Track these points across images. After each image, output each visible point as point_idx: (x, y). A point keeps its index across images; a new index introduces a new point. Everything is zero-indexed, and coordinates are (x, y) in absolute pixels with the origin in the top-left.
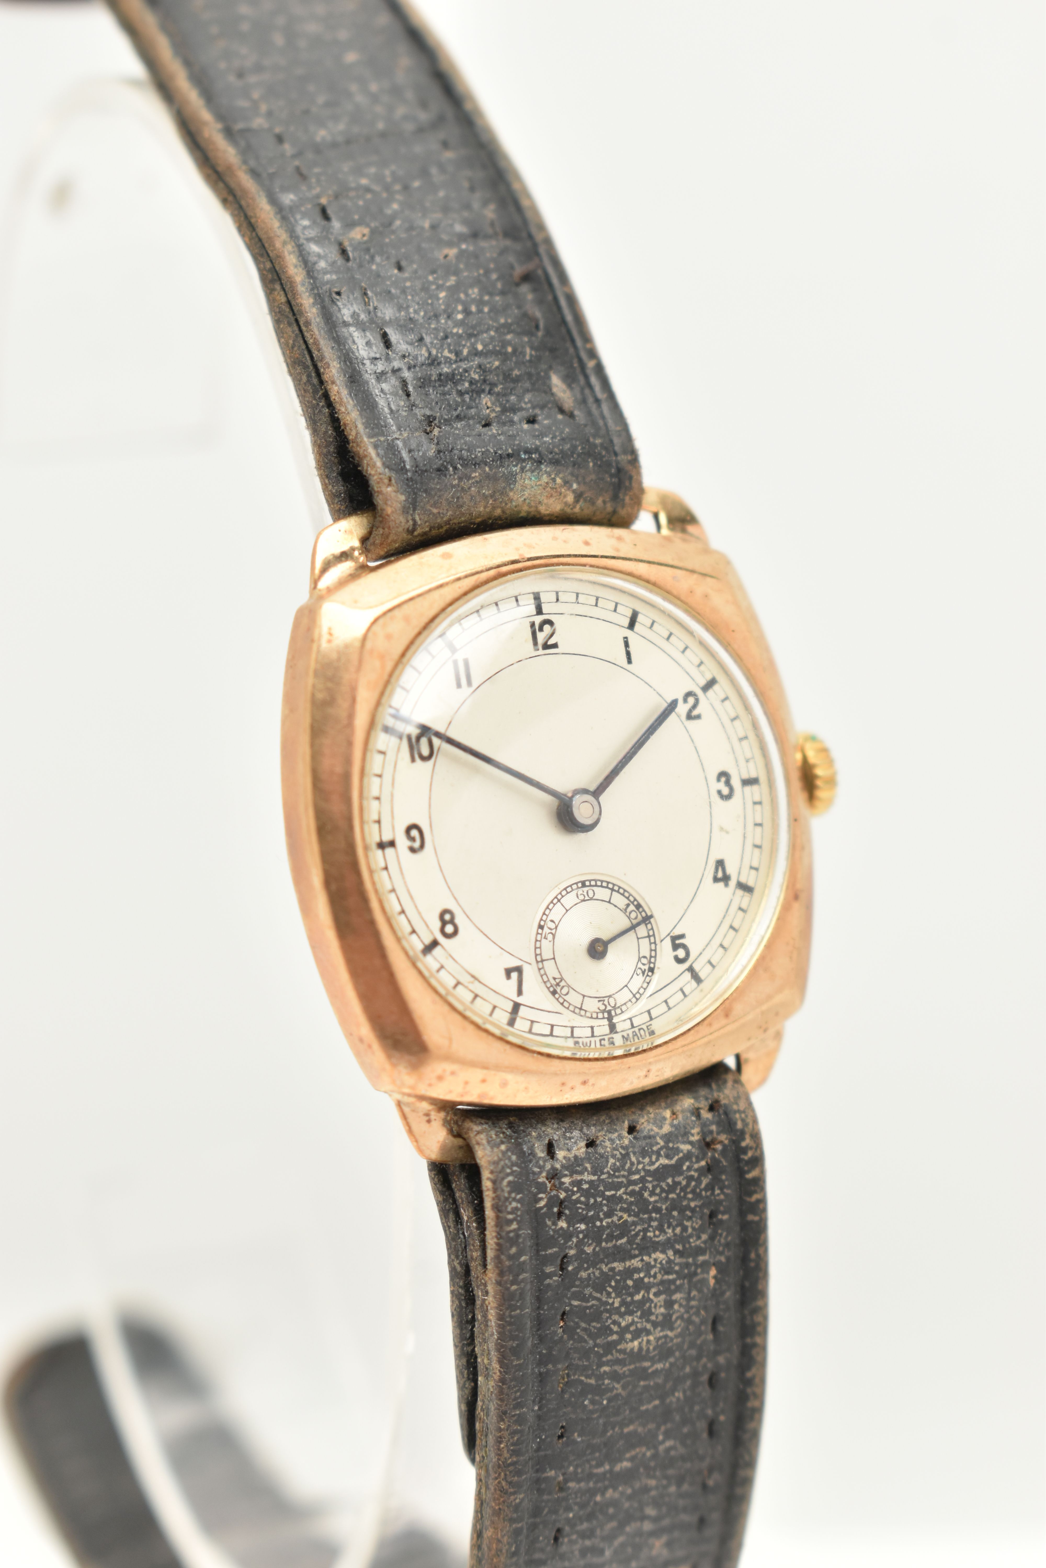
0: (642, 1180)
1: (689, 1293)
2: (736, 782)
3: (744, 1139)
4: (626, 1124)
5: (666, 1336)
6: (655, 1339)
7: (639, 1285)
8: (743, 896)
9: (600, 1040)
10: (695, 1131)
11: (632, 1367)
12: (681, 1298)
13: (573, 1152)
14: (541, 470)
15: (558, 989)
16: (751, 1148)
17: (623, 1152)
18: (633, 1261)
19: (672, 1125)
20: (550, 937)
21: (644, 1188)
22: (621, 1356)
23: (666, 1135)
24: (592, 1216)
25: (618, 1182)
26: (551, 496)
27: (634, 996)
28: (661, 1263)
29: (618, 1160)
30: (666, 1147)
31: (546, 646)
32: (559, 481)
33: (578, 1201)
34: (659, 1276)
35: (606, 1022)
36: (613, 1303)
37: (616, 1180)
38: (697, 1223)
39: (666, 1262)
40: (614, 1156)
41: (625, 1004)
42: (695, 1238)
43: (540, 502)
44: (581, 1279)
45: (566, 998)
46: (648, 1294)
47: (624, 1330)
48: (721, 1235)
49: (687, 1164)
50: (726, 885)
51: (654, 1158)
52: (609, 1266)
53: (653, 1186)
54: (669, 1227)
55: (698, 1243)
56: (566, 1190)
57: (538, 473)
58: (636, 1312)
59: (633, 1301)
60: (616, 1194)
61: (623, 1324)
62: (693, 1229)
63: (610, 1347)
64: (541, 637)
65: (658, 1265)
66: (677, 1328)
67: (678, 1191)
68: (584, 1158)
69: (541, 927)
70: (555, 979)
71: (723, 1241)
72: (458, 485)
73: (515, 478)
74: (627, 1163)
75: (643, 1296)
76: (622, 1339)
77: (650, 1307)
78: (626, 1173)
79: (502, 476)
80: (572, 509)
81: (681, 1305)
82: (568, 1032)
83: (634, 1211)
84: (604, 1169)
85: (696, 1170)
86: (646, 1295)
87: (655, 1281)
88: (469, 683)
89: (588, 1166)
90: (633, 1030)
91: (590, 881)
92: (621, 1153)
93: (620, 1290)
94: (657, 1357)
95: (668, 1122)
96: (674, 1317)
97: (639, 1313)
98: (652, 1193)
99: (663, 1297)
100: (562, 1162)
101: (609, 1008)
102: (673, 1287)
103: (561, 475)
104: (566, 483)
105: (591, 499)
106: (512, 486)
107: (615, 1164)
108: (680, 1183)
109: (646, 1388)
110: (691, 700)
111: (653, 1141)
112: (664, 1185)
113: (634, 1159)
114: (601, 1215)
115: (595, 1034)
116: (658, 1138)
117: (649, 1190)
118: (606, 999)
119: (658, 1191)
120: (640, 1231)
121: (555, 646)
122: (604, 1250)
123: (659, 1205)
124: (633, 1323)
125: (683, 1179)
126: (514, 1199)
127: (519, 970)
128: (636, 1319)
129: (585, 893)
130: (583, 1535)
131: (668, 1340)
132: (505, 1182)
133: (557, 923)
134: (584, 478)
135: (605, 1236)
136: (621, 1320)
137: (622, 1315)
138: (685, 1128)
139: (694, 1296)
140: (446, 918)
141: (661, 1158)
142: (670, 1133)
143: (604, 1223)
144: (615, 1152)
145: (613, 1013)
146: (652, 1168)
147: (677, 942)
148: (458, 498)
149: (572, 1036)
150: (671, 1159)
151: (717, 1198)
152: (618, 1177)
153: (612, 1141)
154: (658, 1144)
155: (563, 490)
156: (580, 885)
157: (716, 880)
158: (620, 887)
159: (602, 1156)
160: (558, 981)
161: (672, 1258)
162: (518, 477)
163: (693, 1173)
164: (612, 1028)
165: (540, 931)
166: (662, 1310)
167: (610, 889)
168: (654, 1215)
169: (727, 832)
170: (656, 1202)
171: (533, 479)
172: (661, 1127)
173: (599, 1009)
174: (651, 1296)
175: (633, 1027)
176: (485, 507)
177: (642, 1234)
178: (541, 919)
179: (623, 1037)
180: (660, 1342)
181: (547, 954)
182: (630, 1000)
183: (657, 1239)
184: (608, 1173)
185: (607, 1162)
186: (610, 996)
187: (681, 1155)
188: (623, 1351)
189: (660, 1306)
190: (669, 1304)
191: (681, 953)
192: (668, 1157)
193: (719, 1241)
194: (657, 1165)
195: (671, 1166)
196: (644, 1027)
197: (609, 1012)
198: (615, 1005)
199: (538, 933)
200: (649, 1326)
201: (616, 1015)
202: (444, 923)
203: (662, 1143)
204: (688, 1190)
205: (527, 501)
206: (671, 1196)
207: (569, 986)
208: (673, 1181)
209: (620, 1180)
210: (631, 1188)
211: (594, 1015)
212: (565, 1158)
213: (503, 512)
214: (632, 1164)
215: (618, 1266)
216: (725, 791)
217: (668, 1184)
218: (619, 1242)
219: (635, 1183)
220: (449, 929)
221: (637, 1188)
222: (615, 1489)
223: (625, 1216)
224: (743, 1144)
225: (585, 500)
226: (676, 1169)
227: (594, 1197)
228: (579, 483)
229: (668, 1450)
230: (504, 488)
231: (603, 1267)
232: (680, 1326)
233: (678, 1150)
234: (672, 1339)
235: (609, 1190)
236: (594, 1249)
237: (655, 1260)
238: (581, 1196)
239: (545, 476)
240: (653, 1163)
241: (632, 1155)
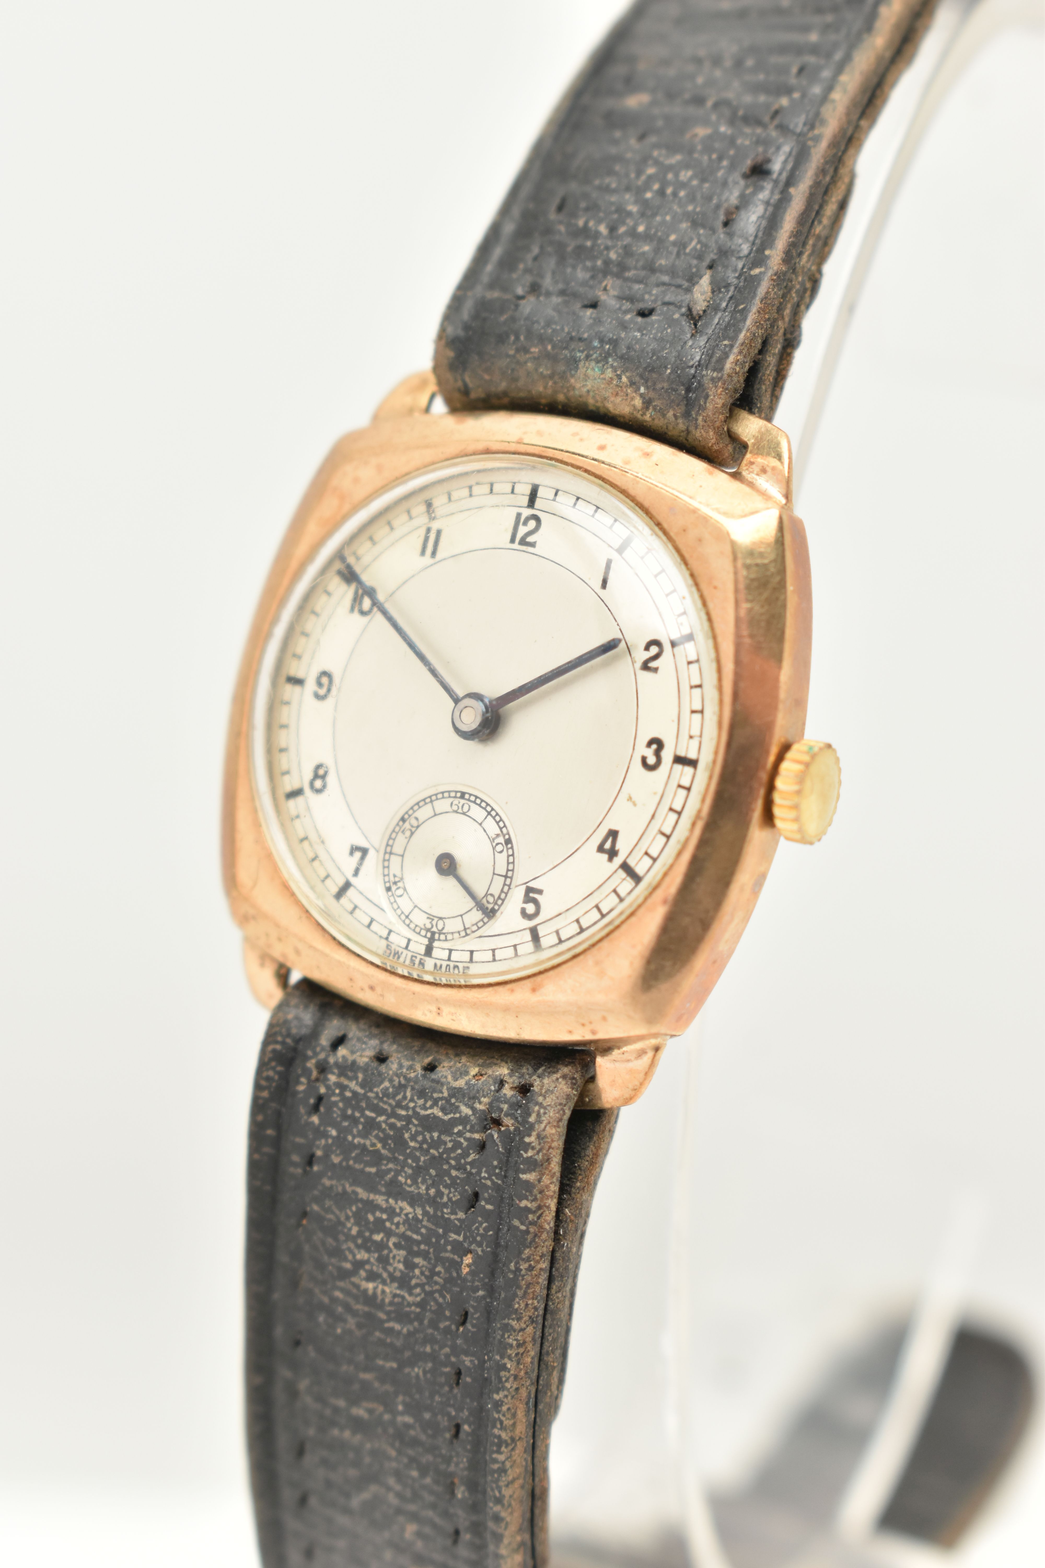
0: (408, 1119)
1: (435, 1266)
2: (667, 755)
3: (529, 1135)
4: (428, 1060)
5: (403, 1297)
6: (391, 1292)
7: (379, 1226)
8: (624, 879)
9: (412, 956)
10: (485, 1100)
11: (366, 1309)
12: (423, 1266)
13: (354, 1056)
14: (607, 363)
15: (394, 888)
16: (533, 1148)
17: (403, 1082)
18: (377, 1197)
19: (467, 1083)
20: (408, 833)
21: (406, 1128)
22: (355, 1291)
23: (455, 1088)
24: (345, 1127)
25: (382, 1108)
26: (617, 394)
27: (465, 929)
28: (407, 1215)
29: (393, 1087)
30: (448, 1100)
31: (523, 542)
32: (624, 379)
33: (335, 1104)
34: (402, 1229)
35: (426, 941)
36: (350, 1229)
37: (381, 1104)
38: (454, 1196)
39: (413, 1217)
40: (391, 1081)
41: (452, 933)
42: (449, 1210)
43: (605, 399)
44: (323, 1185)
45: (398, 900)
46: (388, 1240)
47: (359, 1265)
48: (481, 1224)
49: (460, 1128)
50: (610, 859)
51: (429, 1103)
52: (353, 1188)
53: (416, 1131)
54: (423, 1183)
55: (453, 1217)
56: (328, 1087)
57: (603, 366)
58: (374, 1252)
59: (370, 1239)
60: (376, 1118)
61: (359, 1257)
62: (450, 1199)
63: (344, 1275)
64: (522, 530)
65: (403, 1216)
66: (417, 1296)
67: (441, 1151)
68: (361, 1068)
69: (403, 820)
70: (395, 876)
71: (481, 1231)
72: (514, 356)
73: (578, 365)
74: (399, 1094)
75: (382, 1239)
76: (354, 1272)
77: (388, 1255)
78: (394, 1103)
79: (563, 359)
80: (642, 415)
81: (422, 1273)
82: (384, 933)
83: (390, 1145)
84: (375, 1087)
85: (467, 1139)
86: (385, 1239)
87: (397, 1231)
88: (434, 554)
89: (360, 1076)
90: (448, 963)
91: (471, 795)
92: (400, 1082)
93: (359, 1218)
94: (393, 1315)
95: (467, 1078)
96: (414, 1282)
97: (376, 1255)
98: (413, 1138)
99: (403, 1253)
100: (337, 1059)
101: (434, 929)
102: (415, 1248)
103: (628, 374)
104: (632, 383)
105: (661, 409)
106: (573, 372)
107: (387, 1089)
108: (445, 1143)
109: (381, 1343)
110: (654, 650)
111: (439, 1087)
112: (428, 1136)
113: (409, 1094)
114: (355, 1131)
115: (409, 948)
116: (445, 1087)
117: (411, 1133)
118: (436, 919)
119: (420, 1138)
120: (390, 1170)
121: (533, 545)
122: (349, 1167)
123: (418, 1154)
124: (368, 1262)
125: (450, 1141)
126: (273, 1069)
127: (364, 852)
128: (372, 1260)
129: (460, 805)
130: (324, 1462)
131: (405, 1303)
132: (270, 1048)
133: (420, 822)
134: (654, 384)
135: (353, 1155)
136: (356, 1251)
137: (358, 1247)
138: (478, 1091)
139: (440, 1272)
140: (319, 774)
141: (435, 1108)
142: (460, 1089)
143: (356, 1141)
144: (395, 1078)
145: (437, 936)
146: (423, 1112)
147: (531, 894)
148: (513, 370)
149: (387, 939)
150: (446, 1114)
151: (483, 1181)
152: (385, 1103)
153: (401, 1066)
154: (442, 1093)
155: (629, 391)
156: (459, 795)
157: (601, 849)
158: (497, 814)
159: (380, 1074)
160: (397, 879)
161: (420, 1217)
162: (581, 364)
163: (462, 1140)
164: (429, 951)
165: (401, 823)
166: (401, 1266)
167: (487, 811)
168: (410, 1161)
169: (635, 804)
170: (414, 1148)
171: (596, 370)
172: (456, 1080)
173: (425, 925)
174: (391, 1244)
175: (449, 959)
176: (545, 387)
177: (392, 1173)
178: (407, 813)
179: (436, 965)
180: (396, 1300)
181: (398, 848)
182: (459, 932)
183: (408, 1189)
184: (377, 1093)
185: (382, 1082)
186: (441, 918)
187: (458, 1115)
188: (357, 1287)
189: (399, 1261)
190: (410, 1265)
191: (530, 908)
192: (443, 1109)
193: (477, 1229)
194: (429, 1112)
195: (443, 1121)
196: (461, 965)
197: (433, 933)
198: (443, 928)
199: (398, 824)
200: (385, 1275)
201: (439, 940)
202: (316, 776)
203: (446, 1094)
204: (452, 1155)
205: (591, 394)
206: (432, 1151)
207: (405, 889)
208: (439, 1137)
209: (386, 1107)
210: (393, 1120)
211: (418, 930)
212: (344, 1057)
213: (567, 398)
214: (405, 1097)
215: (362, 1193)
216: (651, 760)
217: (432, 1137)
218: (368, 1169)
219: (399, 1118)
220: (318, 784)
221: (399, 1124)
222: (354, 1433)
223: (379, 1146)
224: (527, 1140)
225: (655, 409)
226: (446, 1128)
227: (354, 1109)
228: (647, 388)
229: (407, 1426)
230: (564, 372)
231: (347, 1186)
232: (419, 1295)
233: (456, 1109)
234: (409, 1305)
235: (372, 1111)
236: (341, 1163)
237: (401, 1209)
238: (340, 1101)
239: (610, 370)
240: (426, 1109)
241: (409, 1090)
